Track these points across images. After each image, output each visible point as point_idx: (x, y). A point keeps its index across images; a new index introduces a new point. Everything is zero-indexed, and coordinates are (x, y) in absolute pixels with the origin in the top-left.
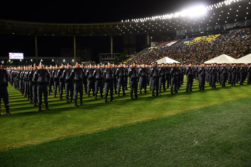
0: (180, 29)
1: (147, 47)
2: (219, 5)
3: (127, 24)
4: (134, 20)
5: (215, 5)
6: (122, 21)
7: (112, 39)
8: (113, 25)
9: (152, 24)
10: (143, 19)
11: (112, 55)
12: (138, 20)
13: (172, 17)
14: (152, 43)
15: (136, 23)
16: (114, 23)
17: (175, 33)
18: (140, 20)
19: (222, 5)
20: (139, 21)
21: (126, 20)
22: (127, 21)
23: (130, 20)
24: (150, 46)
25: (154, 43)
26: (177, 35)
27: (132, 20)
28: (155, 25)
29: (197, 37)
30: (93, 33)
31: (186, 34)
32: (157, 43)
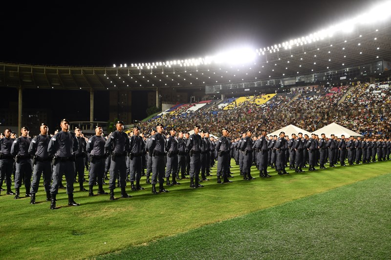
0: (211, 83)
1: (155, 113)
2: (274, 48)
3: (123, 72)
4: (136, 65)
5: (268, 48)
6: (114, 66)
7: (92, 97)
8: (97, 72)
9: (165, 74)
10: (151, 65)
11: (92, 124)
12: (141, 65)
13: (201, 63)
14: (164, 106)
15: (138, 71)
16: (99, 69)
17: (204, 90)
18: (145, 65)
19: (280, 49)
20: (145, 67)
21: (121, 65)
22: (123, 66)
23: (129, 65)
24: (160, 110)
25: (168, 105)
26: (207, 93)
27: (132, 65)
28: (171, 76)
29: (239, 97)
30: (59, 84)
31: (222, 92)
32: (173, 106)
